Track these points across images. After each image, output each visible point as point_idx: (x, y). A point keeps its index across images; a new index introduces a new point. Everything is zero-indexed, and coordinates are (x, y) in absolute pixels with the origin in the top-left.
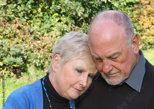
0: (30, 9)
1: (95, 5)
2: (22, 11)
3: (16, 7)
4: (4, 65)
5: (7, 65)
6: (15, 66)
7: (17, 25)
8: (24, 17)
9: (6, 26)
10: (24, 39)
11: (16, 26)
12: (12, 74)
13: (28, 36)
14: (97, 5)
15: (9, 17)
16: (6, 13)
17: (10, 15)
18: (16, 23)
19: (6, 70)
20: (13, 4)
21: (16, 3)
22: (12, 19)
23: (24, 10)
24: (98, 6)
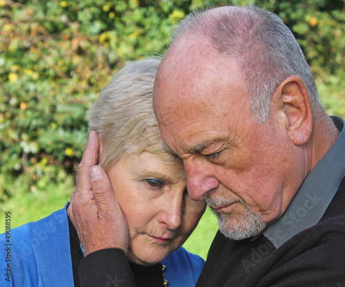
0: (108, 1)
2: (88, 6)
4: (42, 151)
5: (49, 150)
6: (69, 152)
7: (75, 44)
8: (92, 20)
9: (46, 45)
10: (93, 80)
11: (71, 45)
12: (62, 174)
13: (104, 72)
15: (53, 23)
16: (45, 11)
17: (56, 15)
18: (71, 39)
19: (48, 164)
22: (60, 27)
23: (94, 4)
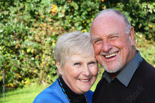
0: (84, 20)
1: (142, 15)
2: (78, 21)
3: (72, 18)
8: (79, 26)
14: (143, 15)
15: (66, 27)
16: (64, 23)
17: (67, 24)
20: (70, 15)
21: (73, 14)
22: (69, 28)
23: (80, 21)
24: (145, 16)
